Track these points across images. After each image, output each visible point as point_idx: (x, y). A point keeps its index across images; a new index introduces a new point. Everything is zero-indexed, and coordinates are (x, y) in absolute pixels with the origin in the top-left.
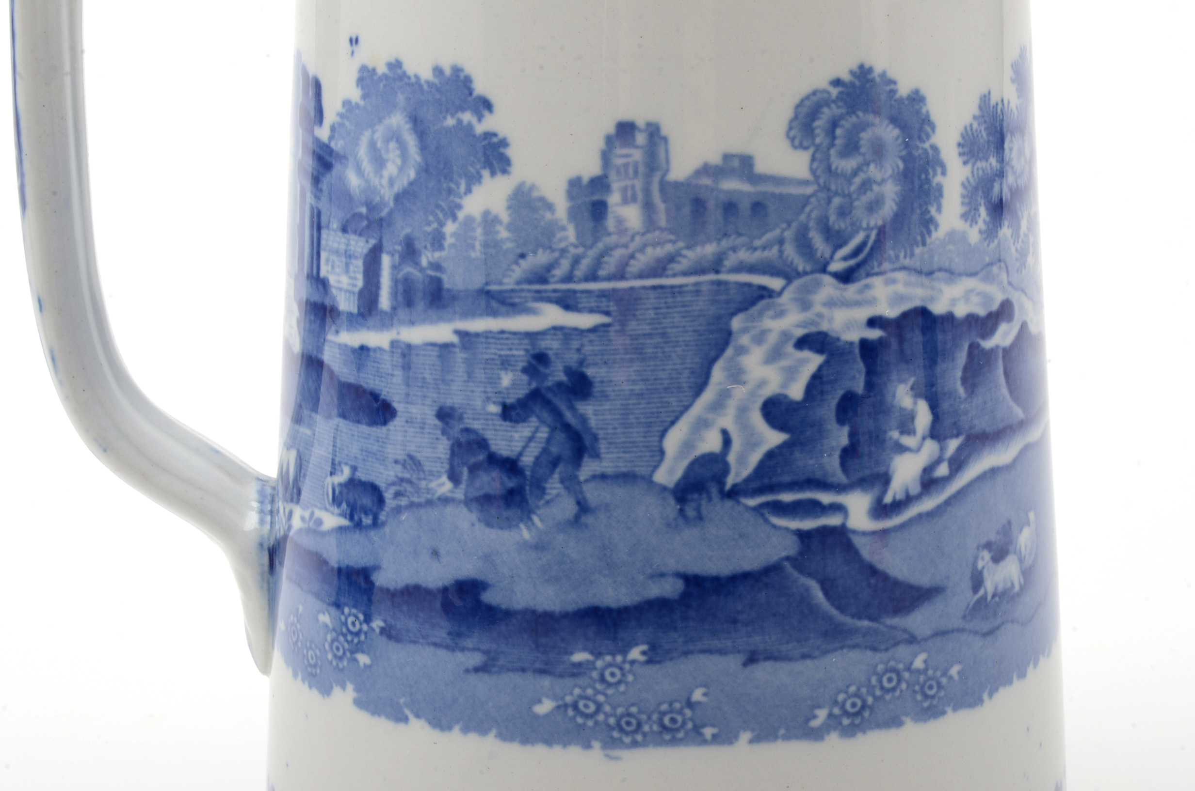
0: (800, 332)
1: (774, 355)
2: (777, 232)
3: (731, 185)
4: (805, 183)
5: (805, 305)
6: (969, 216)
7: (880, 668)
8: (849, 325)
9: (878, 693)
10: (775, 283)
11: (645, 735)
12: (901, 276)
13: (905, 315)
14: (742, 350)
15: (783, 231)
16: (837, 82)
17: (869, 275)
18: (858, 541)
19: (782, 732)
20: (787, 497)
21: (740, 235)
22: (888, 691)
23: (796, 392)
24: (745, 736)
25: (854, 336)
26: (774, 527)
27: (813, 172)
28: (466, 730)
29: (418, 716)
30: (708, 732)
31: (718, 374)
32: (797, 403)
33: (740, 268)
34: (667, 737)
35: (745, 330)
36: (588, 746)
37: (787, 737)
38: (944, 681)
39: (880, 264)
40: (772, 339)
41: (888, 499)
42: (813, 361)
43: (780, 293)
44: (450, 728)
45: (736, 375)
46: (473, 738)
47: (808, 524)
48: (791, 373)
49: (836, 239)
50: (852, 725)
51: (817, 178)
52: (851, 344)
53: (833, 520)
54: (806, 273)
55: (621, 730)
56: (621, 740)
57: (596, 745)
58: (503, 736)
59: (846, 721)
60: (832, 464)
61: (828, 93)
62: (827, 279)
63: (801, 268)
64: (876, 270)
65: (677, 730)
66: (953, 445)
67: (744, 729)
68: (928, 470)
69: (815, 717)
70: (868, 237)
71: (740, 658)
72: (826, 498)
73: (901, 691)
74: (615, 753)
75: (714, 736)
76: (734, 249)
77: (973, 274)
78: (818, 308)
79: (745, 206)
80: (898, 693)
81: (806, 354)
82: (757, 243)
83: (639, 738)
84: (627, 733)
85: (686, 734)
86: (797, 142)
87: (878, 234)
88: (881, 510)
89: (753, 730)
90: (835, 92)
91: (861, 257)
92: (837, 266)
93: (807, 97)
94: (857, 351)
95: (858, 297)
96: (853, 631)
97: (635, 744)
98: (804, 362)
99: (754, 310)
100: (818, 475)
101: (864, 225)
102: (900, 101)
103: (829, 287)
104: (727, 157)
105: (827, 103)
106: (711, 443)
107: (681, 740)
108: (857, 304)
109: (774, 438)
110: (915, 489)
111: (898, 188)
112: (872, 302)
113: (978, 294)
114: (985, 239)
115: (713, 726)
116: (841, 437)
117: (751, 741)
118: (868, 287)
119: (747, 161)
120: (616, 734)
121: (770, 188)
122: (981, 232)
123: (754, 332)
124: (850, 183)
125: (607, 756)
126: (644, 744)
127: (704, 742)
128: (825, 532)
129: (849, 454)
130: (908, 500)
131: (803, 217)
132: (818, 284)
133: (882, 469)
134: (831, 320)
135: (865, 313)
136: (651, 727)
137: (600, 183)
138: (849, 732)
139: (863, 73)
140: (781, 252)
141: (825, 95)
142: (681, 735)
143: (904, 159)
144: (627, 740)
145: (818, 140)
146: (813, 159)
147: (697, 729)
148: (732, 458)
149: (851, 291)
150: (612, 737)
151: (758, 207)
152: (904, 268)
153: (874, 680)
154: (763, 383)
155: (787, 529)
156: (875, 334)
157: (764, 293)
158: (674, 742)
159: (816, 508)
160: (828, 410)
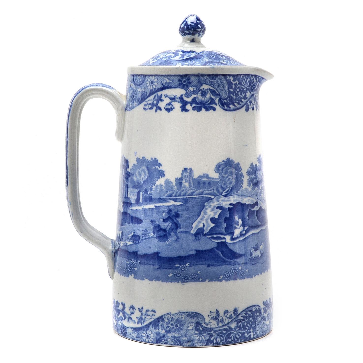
0: (217, 206)
1: (212, 210)
2: (213, 188)
3: (204, 179)
4: (218, 179)
5: (218, 201)
6: (249, 185)
7: (233, 269)
8: (226, 205)
9: (232, 273)
10: (213, 197)
11: (189, 280)
12: (235, 196)
13: (237, 203)
14: (207, 209)
15: (214, 187)
16: (223, 161)
17: (230, 196)
18: (228, 244)
19: (214, 280)
20: (215, 236)
21: (206, 188)
22: (234, 273)
23: (216, 217)
24: (207, 280)
25: (227, 207)
26: (213, 241)
27: (219, 177)
28: (156, 280)
29: (146, 279)
30: (201, 279)
31: (202, 213)
32: (217, 219)
33: (206, 194)
34: (193, 280)
35: (207, 205)
36: (178, 282)
37: (215, 281)
38: (245, 272)
39: (232, 194)
40: (212, 207)
41: (234, 237)
42: (219, 211)
43: (213, 199)
44: (153, 280)
45: (206, 213)
46: (157, 282)
47: (219, 241)
48: (215, 213)
49: (224, 189)
50: (227, 279)
51: (220, 178)
52: (227, 208)
53: (224, 241)
54: (218, 195)
55: (185, 279)
56: (184, 281)
57: (180, 282)
58: (162, 281)
59: (226, 278)
60: (223, 230)
61: (222, 163)
62: (222, 196)
63: (217, 194)
64: (231, 195)
65: (195, 279)
66: (246, 228)
67: (207, 279)
68: (241, 232)
69: (220, 277)
70: (229, 189)
71: (206, 266)
72: (222, 236)
73: (237, 273)
74: (183, 283)
75: (202, 280)
76: (205, 191)
77: (250, 196)
78: (220, 202)
79: (207, 183)
80: (236, 274)
81: (218, 210)
82: (209, 190)
83: (188, 280)
84: (186, 280)
85: (197, 280)
86: (216, 172)
87: (231, 188)
88: (232, 239)
89: (209, 279)
90: (223, 163)
91: (228, 192)
92: (223, 194)
93: (218, 164)
94: (228, 210)
95: (228, 200)
96: (228, 261)
97: (187, 282)
98: (218, 211)
99: (208, 202)
100: (221, 232)
101: (229, 187)
102: (235, 164)
103: (222, 198)
104: (204, 174)
105: (222, 165)
106: (201, 226)
107: (196, 281)
108: (227, 201)
109: (213, 225)
110: (239, 236)
111: (235, 180)
112: (230, 201)
113: (251, 200)
114: (252, 190)
115: (202, 278)
116: (225, 225)
117: (208, 281)
118: (229, 198)
119: (207, 175)
120: (184, 280)
121: (211, 180)
122: (251, 189)
123: (209, 206)
124: (226, 179)
125: (182, 284)
126: (189, 282)
127: (200, 281)
128: (222, 243)
129: (226, 228)
130: (237, 238)
131: (217, 185)
132: (220, 197)
133: (233, 231)
134: (223, 204)
135: (229, 203)
136: (190, 278)
137: (181, 179)
138: (227, 280)
139: (228, 159)
140: (214, 191)
141: (221, 163)
142: (195, 280)
143: (236, 175)
144: (186, 281)
145: (220, 171)
146: (219, 175)
147: (199, 279)
148: (205, 229)
149: (226, 198)
150: (183, 280)
151: (209, 183)
152: (236, 195)
153: (231, 271)
154: (211, 215)
155: (215, 242)
156: (231, 207)
157: (211, 199)
158: (194, 281)
159: (220, 238)
160: (222, 220)
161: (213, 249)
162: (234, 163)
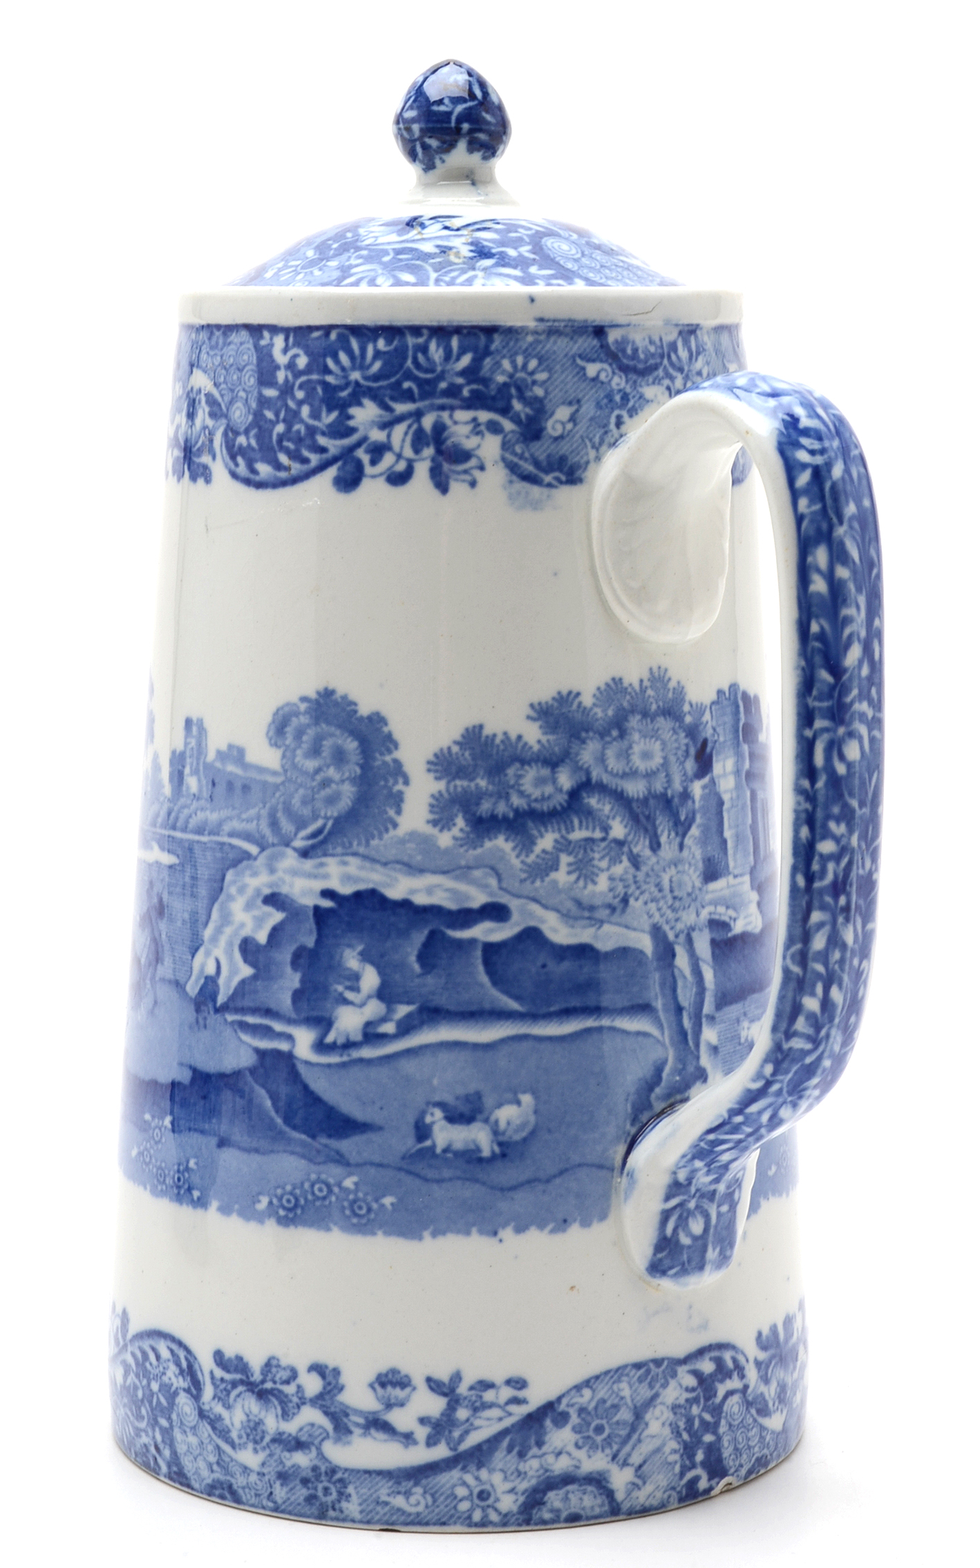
161: (237, 1074)
162: (356, 712)
